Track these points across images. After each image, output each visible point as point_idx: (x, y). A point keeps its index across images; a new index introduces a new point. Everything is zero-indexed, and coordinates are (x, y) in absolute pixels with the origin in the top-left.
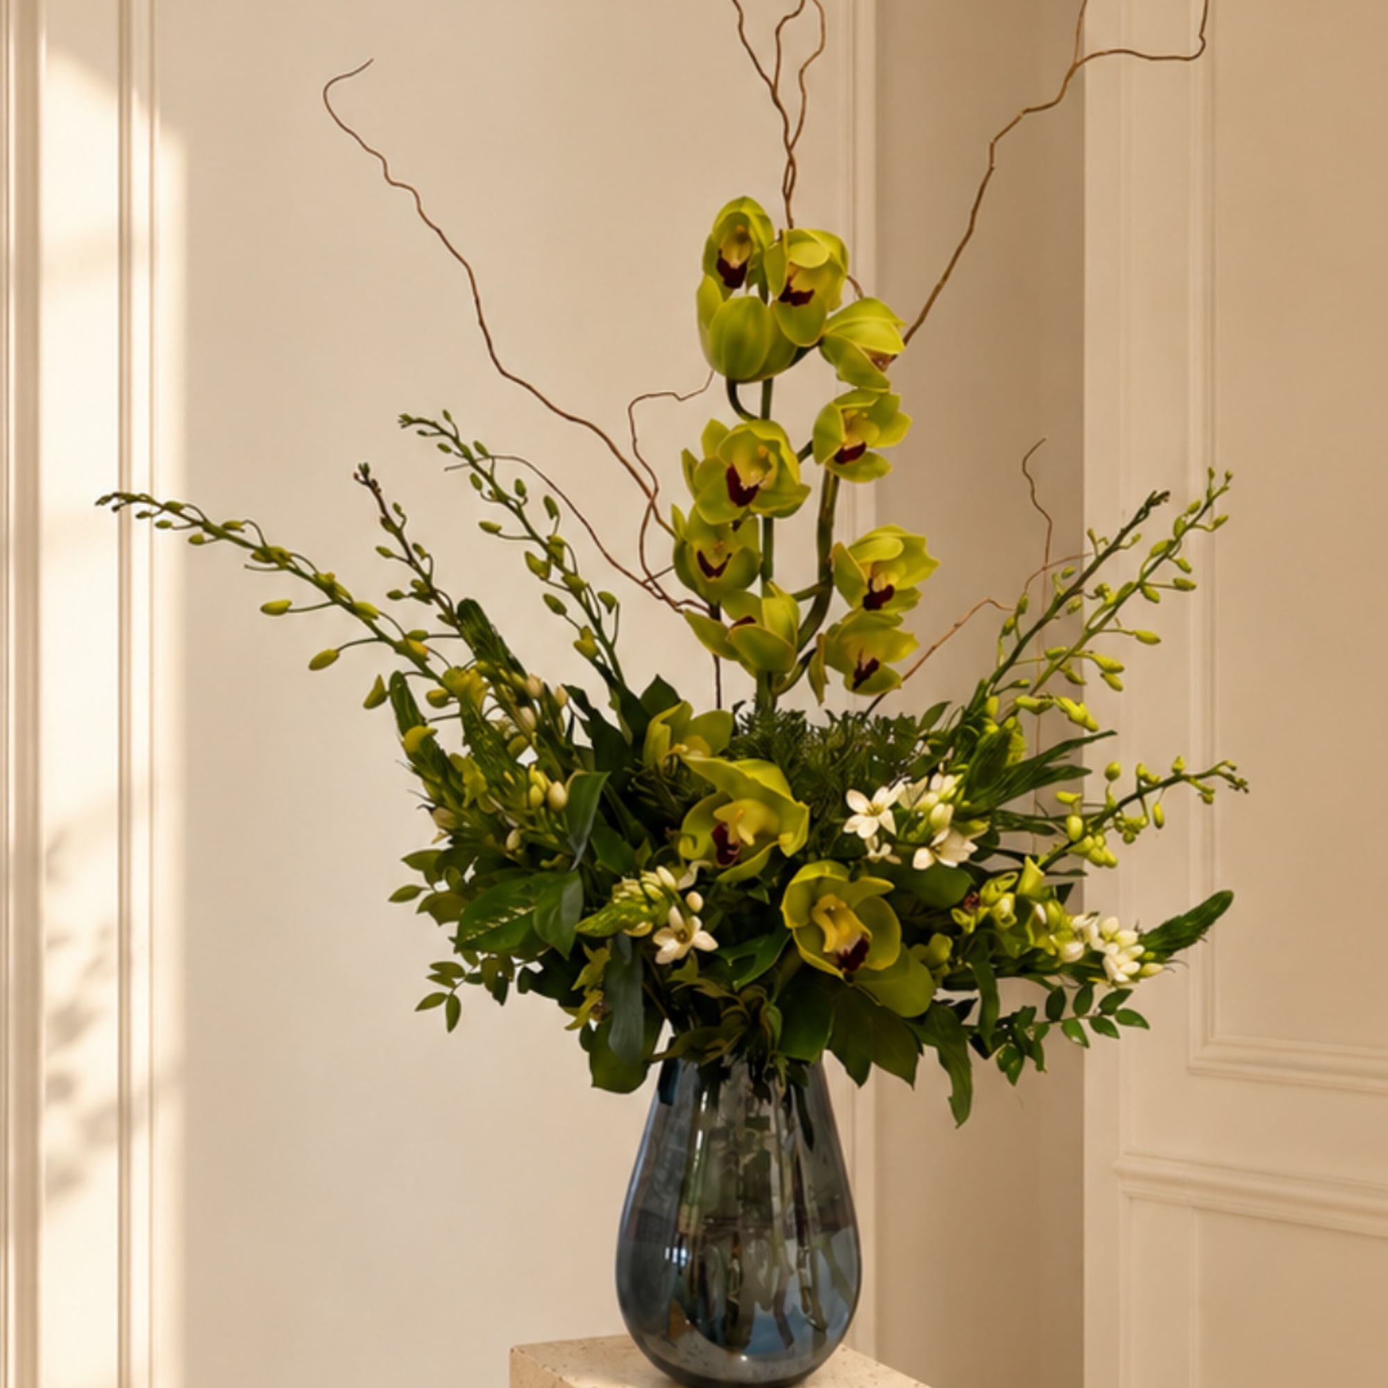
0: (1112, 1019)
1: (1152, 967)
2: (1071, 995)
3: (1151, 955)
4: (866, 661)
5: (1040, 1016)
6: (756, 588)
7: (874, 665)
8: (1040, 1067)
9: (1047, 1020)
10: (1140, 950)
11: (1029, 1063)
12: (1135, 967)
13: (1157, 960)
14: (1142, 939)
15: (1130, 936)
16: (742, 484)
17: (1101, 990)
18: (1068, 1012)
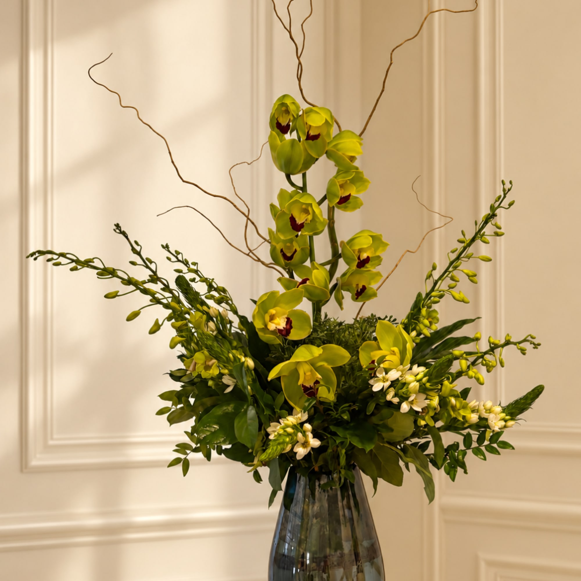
0: (495, 445)
1: (510, 423)
2: (475, 437)
3: (508, 417)
4: (360, 287)
5: (462, 447)
6: (308, 263)
7: (364, 288)
8: (466, 472)
9: (465, 449)
10: (503, 415)
11: (460, 470)
12: (503, 423)
13: (512, 419)
14: (504, 410)
15: (498, 409)
16: (297, 222)
17: (489, 434)
18: (474, 445)
